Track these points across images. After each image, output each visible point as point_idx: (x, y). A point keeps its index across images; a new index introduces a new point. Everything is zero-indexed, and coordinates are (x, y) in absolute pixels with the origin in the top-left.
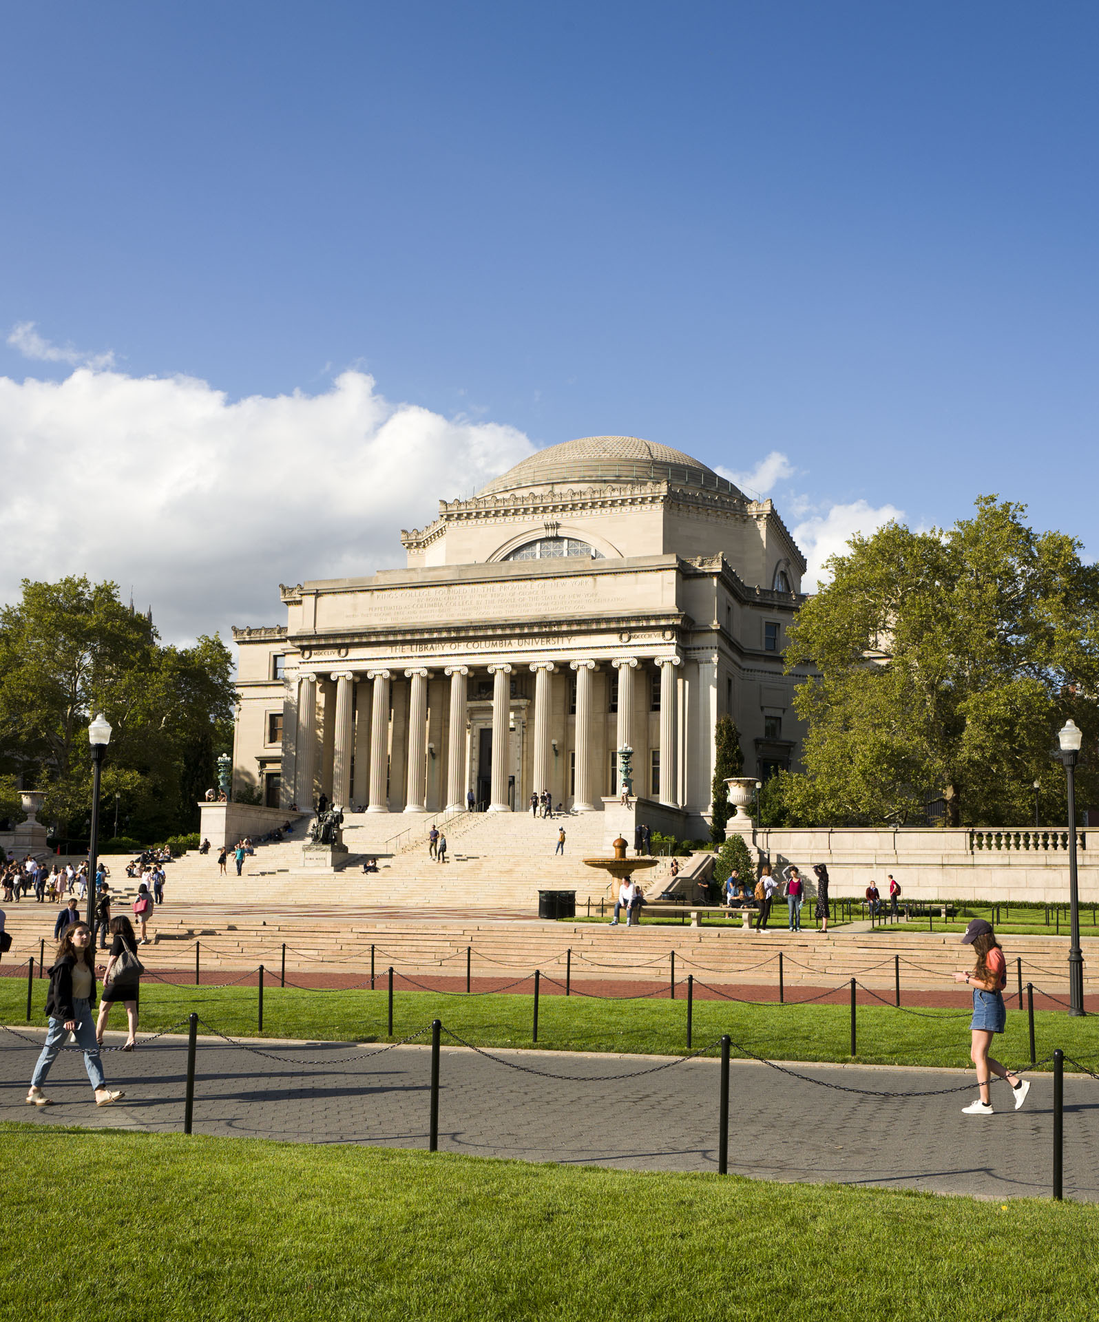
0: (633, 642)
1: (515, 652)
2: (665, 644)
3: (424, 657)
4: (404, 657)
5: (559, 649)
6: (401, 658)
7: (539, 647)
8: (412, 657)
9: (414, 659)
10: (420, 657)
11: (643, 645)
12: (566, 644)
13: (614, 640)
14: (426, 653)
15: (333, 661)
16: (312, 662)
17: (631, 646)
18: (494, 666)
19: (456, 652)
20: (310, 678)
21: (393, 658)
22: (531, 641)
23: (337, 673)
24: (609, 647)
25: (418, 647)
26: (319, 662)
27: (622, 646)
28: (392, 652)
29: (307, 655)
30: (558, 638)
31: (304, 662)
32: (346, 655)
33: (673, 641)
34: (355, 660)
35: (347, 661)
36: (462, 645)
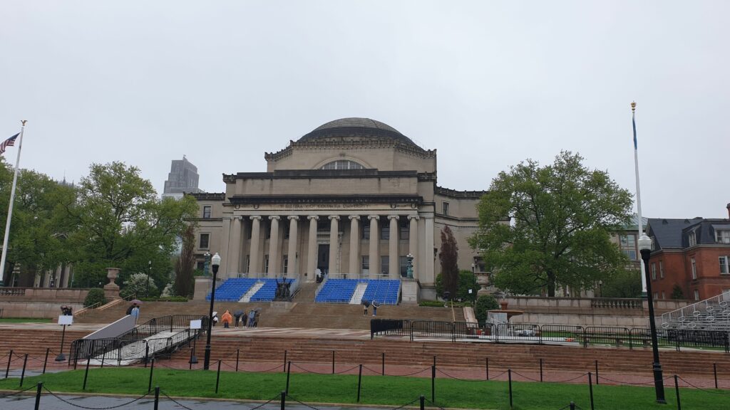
1: (342, 210)
2: (412, 210)
3: (297, 210)
4: (288, 210)
5: (363, 210)
7: (353, 208)
8: (291, 210)
11: (402, 210)
12: (366, 208)
13: (388, 207)
14: (299, 209)
15: (251, 210)
16: (240, 211)
17: (396, 210)
18: (331, 216)
19: (313, 209)
20: (239, 218)
21: (282, 210)
22: (349, 206)
23: (253, 216)
24: (386, 210)
25: (294, 206)
26: (244, 210)
27: (392, 210)
28: (281, 207)
29: (238, 207)
30: (362, 205)
31: (236, 210)
32: (258, 208)
33: (416, 208)
34: (262, 210)
35: (259, 211)
36: (316, 206)
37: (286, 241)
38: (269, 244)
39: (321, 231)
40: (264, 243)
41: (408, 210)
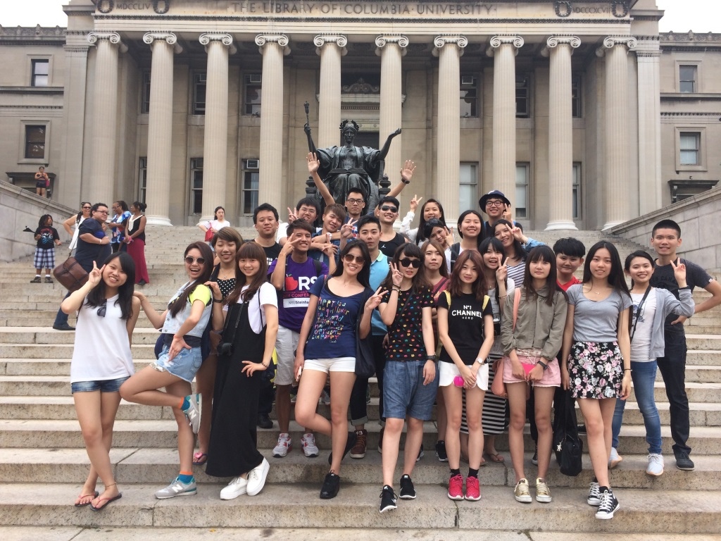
0: (574, 16)
1: (415, 21)
2: (617, 22)
3: (284, 20)
4: (255, 19)
5: (475, 21)
6: (249, 19)
7: (447, 16)
8: (266, 19)
9: (268, 23)
10: (278, 19)
11: (588, 21)
12: (484, 15)
13: (549, 13)
14: (287, 15)
15: (146, 18)
16: (113, 17)
17: (572, 21)
18: (384, 38)
19: (330, 15)
20: (111, 39)
21: (237, 19)
22: (435, 8)
23: (152, 35)
24: (544, 21)
25: (275, 7)
26: (124, 17)
27: (559, 21)
28: (236, 11)
29: (106, 8)
30: (473, 6)
31: (102, 17)
32: (166, 10)
33: (627, 17)
34: (180, 18)
35: (169, 18)
36: (338, 8)
37: (247, 120)
39: (352, 92)
40: (188, 126)
41: (606, 21)
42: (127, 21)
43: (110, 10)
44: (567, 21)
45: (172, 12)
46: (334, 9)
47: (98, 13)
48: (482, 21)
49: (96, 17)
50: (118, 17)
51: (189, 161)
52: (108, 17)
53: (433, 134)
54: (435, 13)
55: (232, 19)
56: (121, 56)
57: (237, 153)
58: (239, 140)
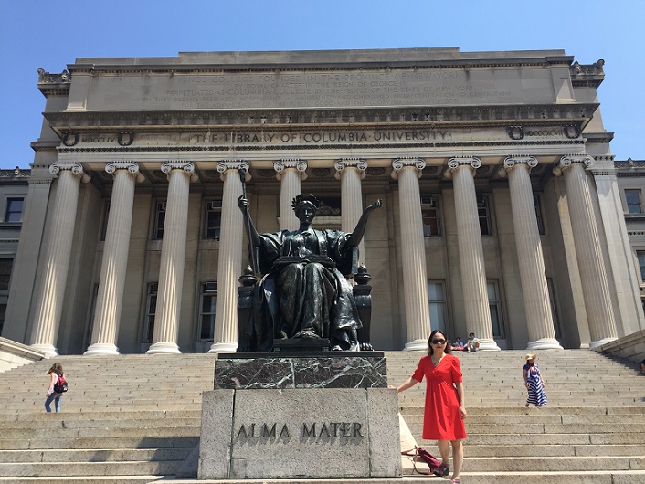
1: (372, 146)
2: (571, 142)
3: (245, 148)
4: (217, 149)
5: (431, 145)
6: (211, 149)
7: (403, 141)
8: (227, 149)
9: (230, 152)
10: (239, 148)
11: (543, 143)
12: (439, 140)
13: (503, 137)
14: (248, 144)
15: (110, 150)
16: (77, 150)
17: (526, 143)
18: (343, 162)
19: (290, 143)
20: (73, 169)
21: (200, 149)
22: (391, 135)
23: (115, 164)
24: (498, 144)
25: (236, 137)
26: (88, 150)
27: (514, 143)
28: (198, 141)
29: (71, 141)
30: (428, 133)
31: (66, 150)
32: (130, 143)
33: (580, 138)
34: (143, 149)
35: (132, 150)
36: (298, 137)
37: (209, 244)
38: (159, 254)
40: (147, 252)
41: (560, 142)
42: (91, 153)
43: (75, 143)
44: (521, 143)
45: (136, 144)
46: (293, 138)
47: (63, 147)
48: (437, 145)
49: (61, 150)
50: (83, 150)
51: (145, 285)
52: (72, 150)
53: (396, 253)
54: (391, 139)
55: (194, 149)
56: (82, 186)
57: (195, 277)
58: (199, 263)
